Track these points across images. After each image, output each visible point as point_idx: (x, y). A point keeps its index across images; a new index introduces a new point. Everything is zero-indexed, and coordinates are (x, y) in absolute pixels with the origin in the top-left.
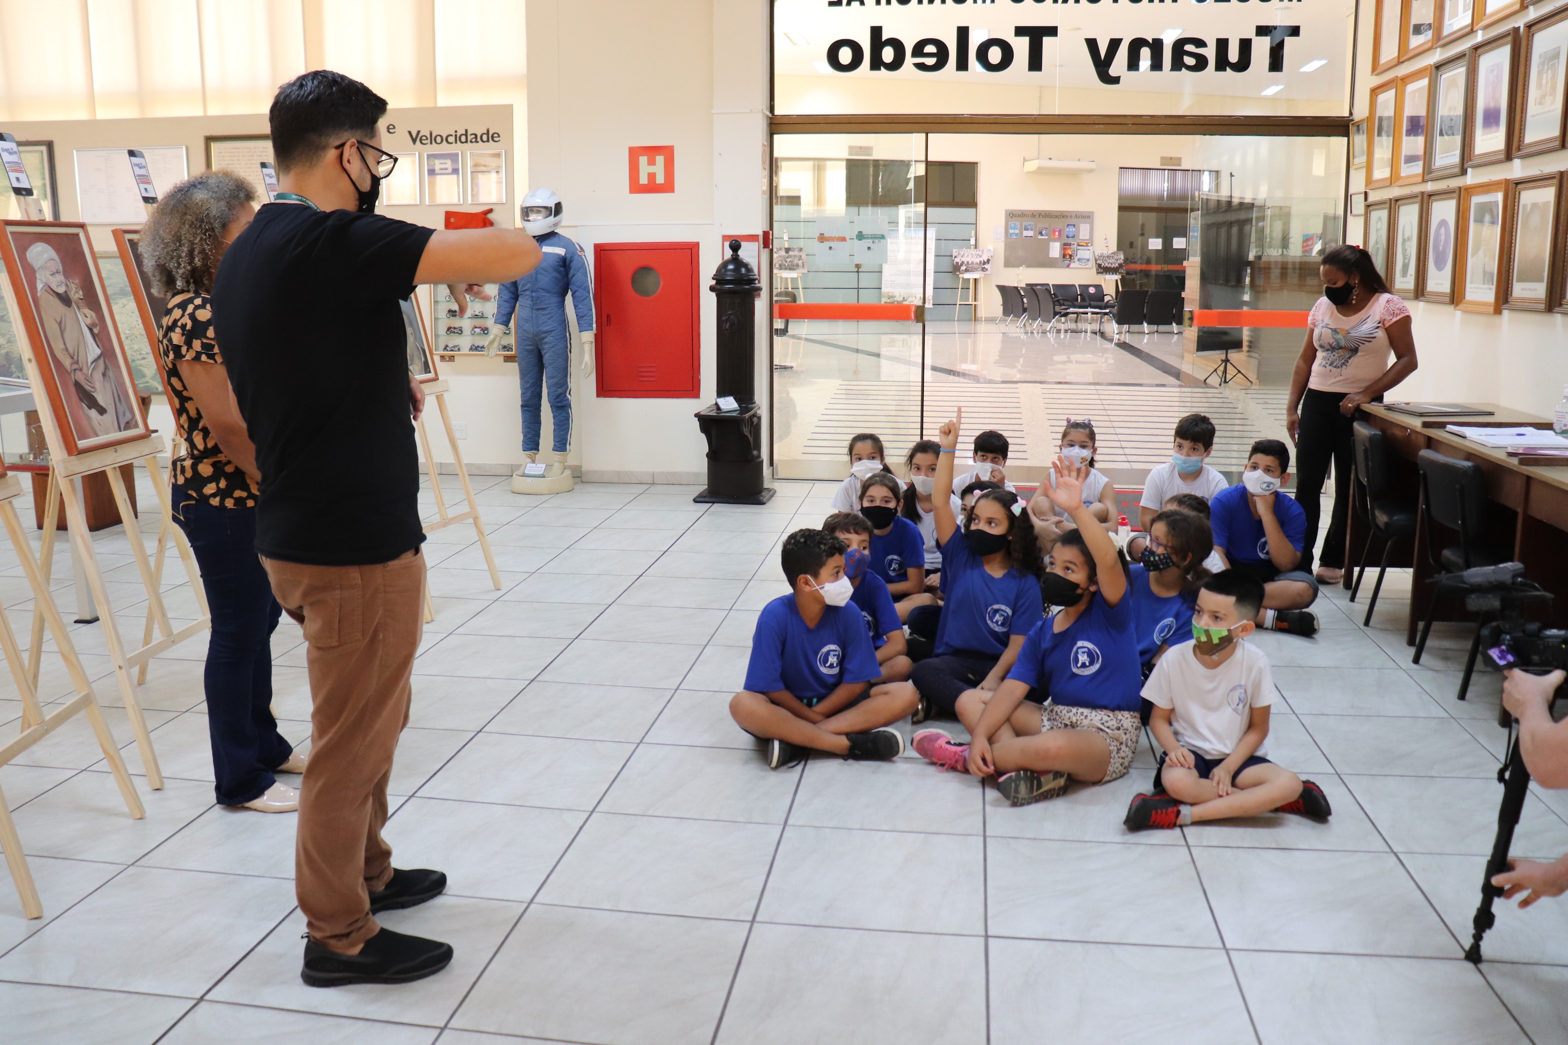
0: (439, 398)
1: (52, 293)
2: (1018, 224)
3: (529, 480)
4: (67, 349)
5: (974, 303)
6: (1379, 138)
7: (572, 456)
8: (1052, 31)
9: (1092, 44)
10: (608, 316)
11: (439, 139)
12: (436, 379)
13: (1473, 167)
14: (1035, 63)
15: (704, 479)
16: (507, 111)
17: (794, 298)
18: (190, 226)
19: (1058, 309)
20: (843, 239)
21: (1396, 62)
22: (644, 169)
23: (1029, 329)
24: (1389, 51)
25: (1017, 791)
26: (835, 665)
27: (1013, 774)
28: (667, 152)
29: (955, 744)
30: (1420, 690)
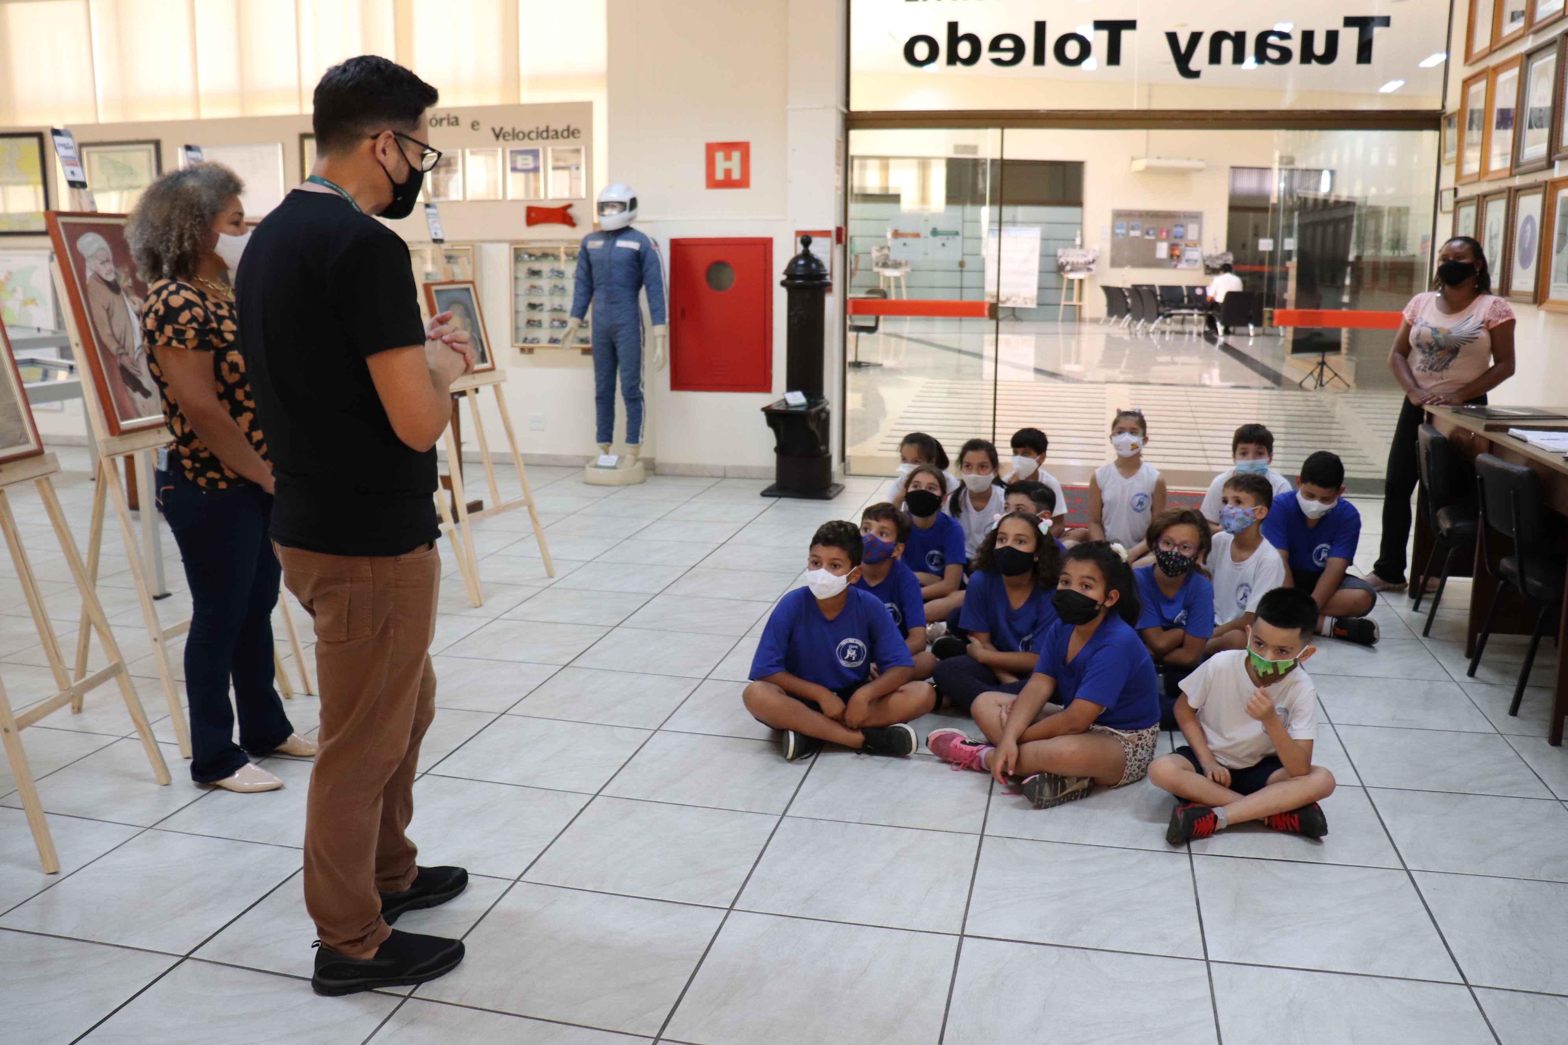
0: (497, 388)
1: (100, 280)
2: (1125, 224)
3: (601, 471)
4: (113, 335)
5: (1078, 303)
6: (1470, 132)
7: (645, 449)
8: (1131, 25)
9: (1172, 38)
10: (683, 311)
11: (521, 136)
12: (492, 369)
13: (1562, 159)
14: (1114, 57)
15: (773, 474)
16: (586, 108)
17: (884, 295)
18: (181, 211)
19: (1161, 309)
20: (917, 235)
21: (1487, 51)
22: (721, 165)
23: (1133, 330)
24: (1482, 41)
25: (1041, 793)
26: (854, 659)
27: (1037, 776)
28: (743, 148)
29: (971, 744)
30: (1470, 704)
